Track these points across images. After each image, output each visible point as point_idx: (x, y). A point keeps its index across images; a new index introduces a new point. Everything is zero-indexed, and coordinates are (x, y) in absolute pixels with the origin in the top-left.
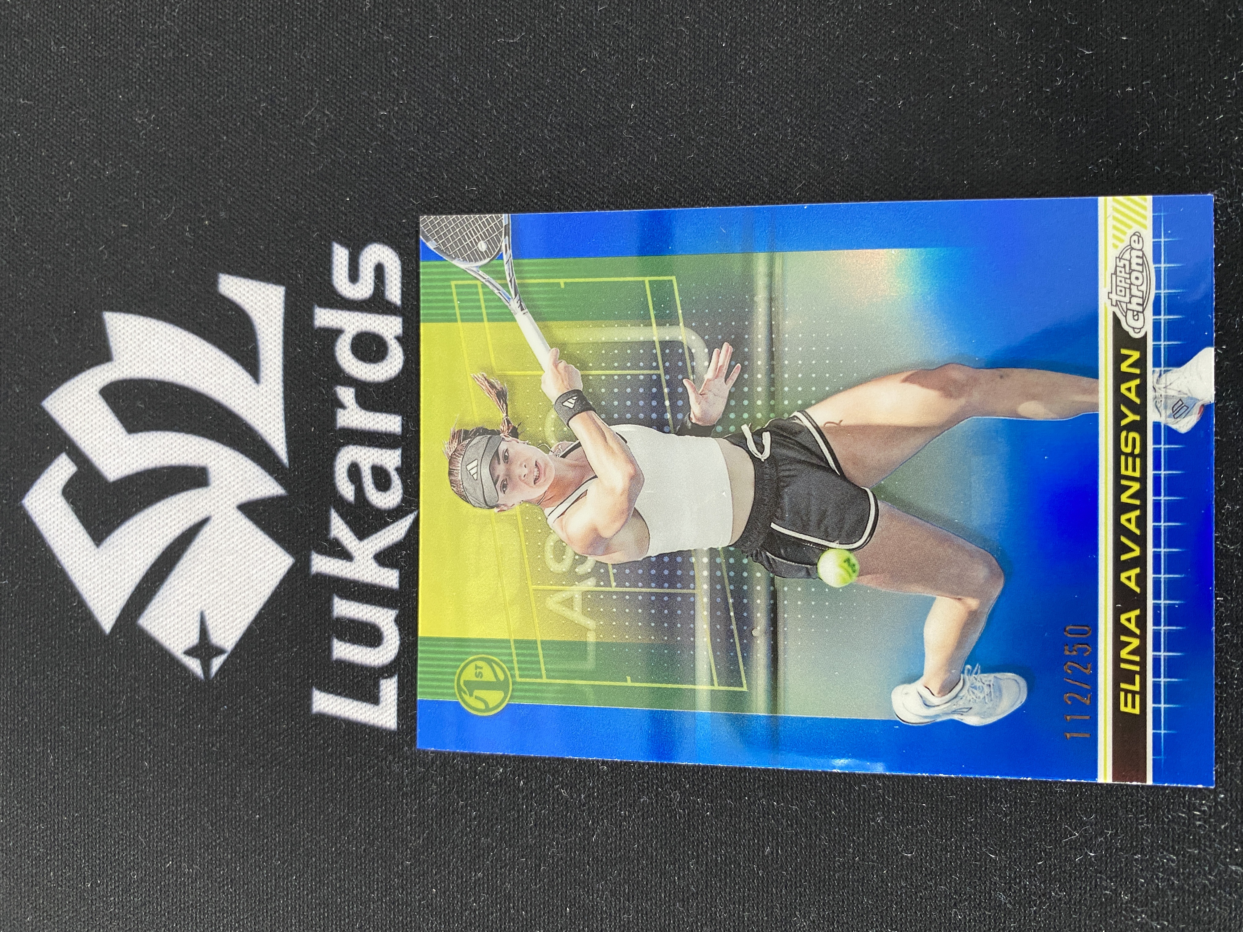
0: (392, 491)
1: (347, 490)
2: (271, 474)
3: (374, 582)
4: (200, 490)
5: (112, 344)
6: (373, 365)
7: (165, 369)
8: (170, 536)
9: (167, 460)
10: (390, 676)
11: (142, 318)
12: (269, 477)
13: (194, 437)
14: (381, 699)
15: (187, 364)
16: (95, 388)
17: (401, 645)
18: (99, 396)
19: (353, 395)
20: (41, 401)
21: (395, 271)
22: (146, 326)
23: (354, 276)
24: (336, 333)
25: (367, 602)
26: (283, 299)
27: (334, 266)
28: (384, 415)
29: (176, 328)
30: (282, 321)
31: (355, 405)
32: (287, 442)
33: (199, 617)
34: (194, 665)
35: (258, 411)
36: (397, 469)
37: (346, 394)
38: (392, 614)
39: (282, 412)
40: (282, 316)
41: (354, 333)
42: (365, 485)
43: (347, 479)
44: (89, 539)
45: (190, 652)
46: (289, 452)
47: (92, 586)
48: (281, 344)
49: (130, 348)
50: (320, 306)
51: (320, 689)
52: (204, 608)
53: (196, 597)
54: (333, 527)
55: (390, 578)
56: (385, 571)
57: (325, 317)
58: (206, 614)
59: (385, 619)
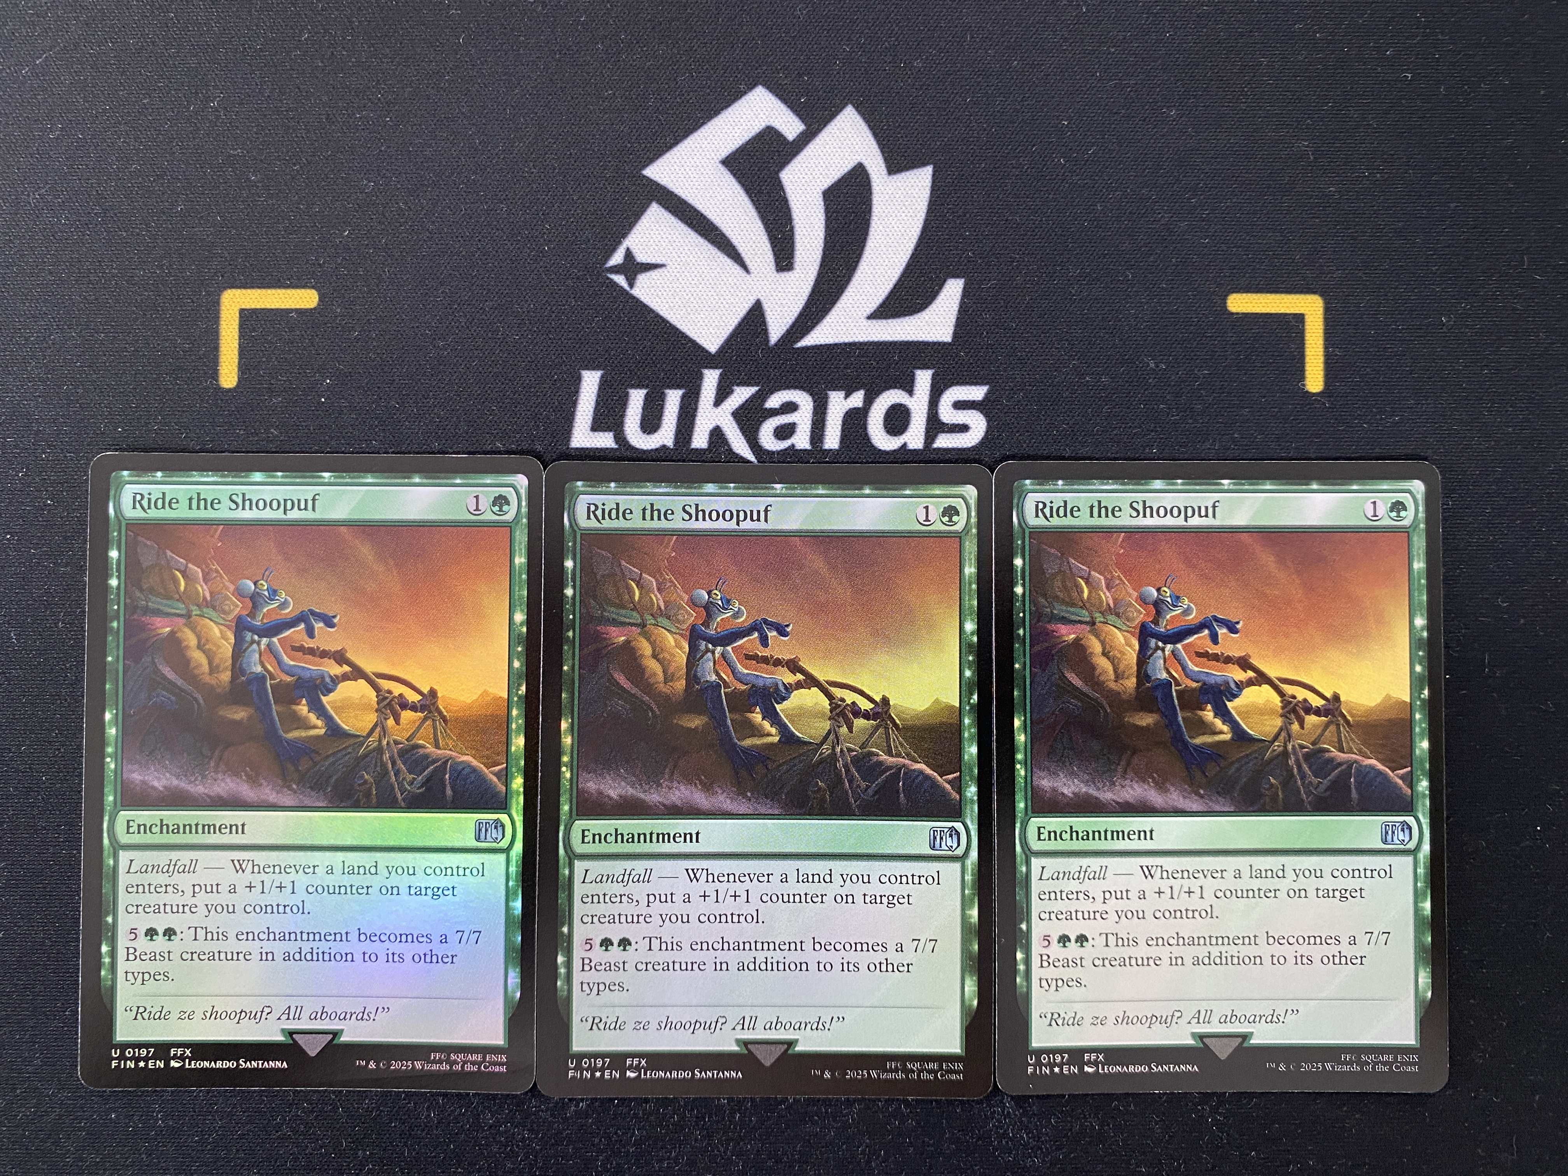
0: (775, 441)
1: (775, 401)
2: (788, 332)
3: (696, 426)
4: (773, 263)
5: (903, 174)
6: (882, 423)
7: (881, 227)
8: (732, 234)
9: (799, 230)
10: (617, 443)
11: (926, 204)
12: (785, 329)
13: (820, 257)
14: (596, 433)
15: (884, 249)
16: (864, 158)
17: (644, 452)
18: (856, 162)
19: (856, 405)
20: (851, 103)
21: (963, 442)
22: (919, 208)
23: (959, 405)
24: (910, 390)
25: (678, 420)
26: (940, 340)
27: (968, 387)
28: (839, 434)
29: (917, 238)
30: (921, 339)
31: (848, 408)
32: (816, 346)
33: (661, 263)
34: (617, 258)
35: (843, 318)
36: (793, 446)
37: (857, 399)
38: (670, 443)
39: (841, 341)
40: (926, 340)
41: (910, 406)
42: (779, 417)
43: (784, 400)
44: (727, 154)
45: (629, 254)
46: (806, 348)
47: (685, 157)
48: (901, 339)
49: (900, 192)
50: (933, 375)
51: (602, 378)
52: (668, 267)
53: (679, 260)
54: (743, 388)
55: (700, 440)
56: (707, 437)
57: (924, 379)
58: (663, 269)
59: (665, 436)
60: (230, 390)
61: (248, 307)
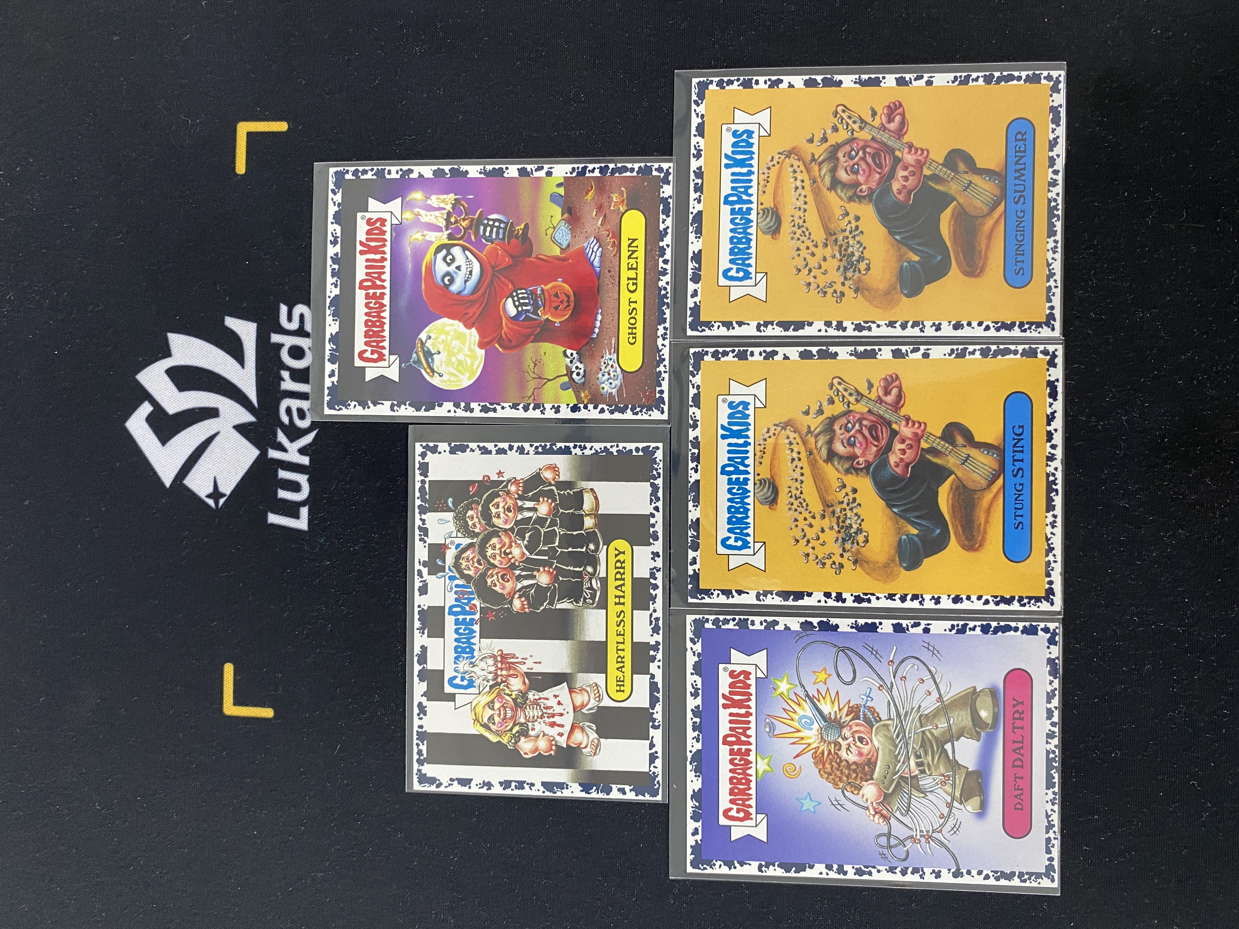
1: (285, 419)
4: (215, 419)
5: (172, 349)
7: (198, 361)
8: (200, 441)
9: (198, 404)
11: (186, 336)
12: (248, 413)
13: (212, 394)
15: (209, 359)
16: (163, 369)
17: (311, 491)
18: (165, 374)
20: (135, 376)
22: (188, 340)
26: (256, 329)
29: (204, 341)
30: (255, 340)
32: (257, 396)
33: (214, 479)
34: (211, 502)
35: (243, 382)
37: (285, 374)
38: (306, 477)
39: (255, 382)
40: (255, 337)
44: (159, 442)
45: (209, 496)
46: (258, 401)
47: (160, 465)
48: (255, 350)
49: (180, 350)
50: (274, 333)
51: (272, 512)
52: (216, 475)
53: (212, 470)
55: (305, 460)
56: (303, 457)
57: (276, 338)
58: (217, 478)
59: (302, 479)
60: (275, 713)
61: (232, 701)
